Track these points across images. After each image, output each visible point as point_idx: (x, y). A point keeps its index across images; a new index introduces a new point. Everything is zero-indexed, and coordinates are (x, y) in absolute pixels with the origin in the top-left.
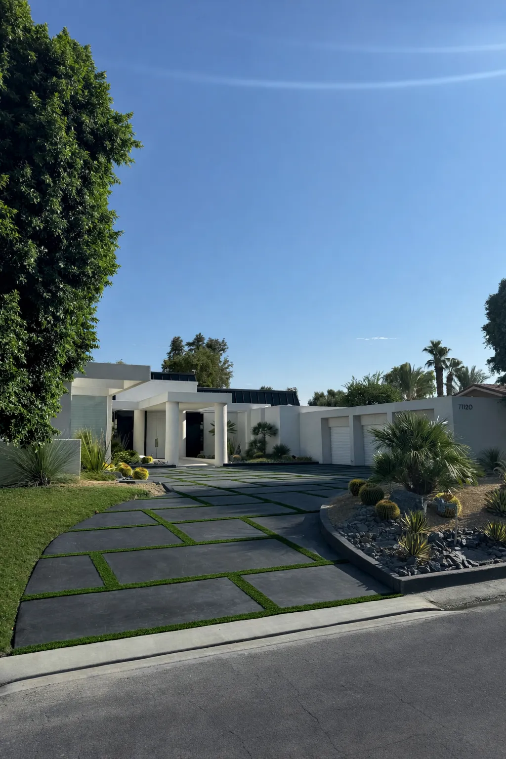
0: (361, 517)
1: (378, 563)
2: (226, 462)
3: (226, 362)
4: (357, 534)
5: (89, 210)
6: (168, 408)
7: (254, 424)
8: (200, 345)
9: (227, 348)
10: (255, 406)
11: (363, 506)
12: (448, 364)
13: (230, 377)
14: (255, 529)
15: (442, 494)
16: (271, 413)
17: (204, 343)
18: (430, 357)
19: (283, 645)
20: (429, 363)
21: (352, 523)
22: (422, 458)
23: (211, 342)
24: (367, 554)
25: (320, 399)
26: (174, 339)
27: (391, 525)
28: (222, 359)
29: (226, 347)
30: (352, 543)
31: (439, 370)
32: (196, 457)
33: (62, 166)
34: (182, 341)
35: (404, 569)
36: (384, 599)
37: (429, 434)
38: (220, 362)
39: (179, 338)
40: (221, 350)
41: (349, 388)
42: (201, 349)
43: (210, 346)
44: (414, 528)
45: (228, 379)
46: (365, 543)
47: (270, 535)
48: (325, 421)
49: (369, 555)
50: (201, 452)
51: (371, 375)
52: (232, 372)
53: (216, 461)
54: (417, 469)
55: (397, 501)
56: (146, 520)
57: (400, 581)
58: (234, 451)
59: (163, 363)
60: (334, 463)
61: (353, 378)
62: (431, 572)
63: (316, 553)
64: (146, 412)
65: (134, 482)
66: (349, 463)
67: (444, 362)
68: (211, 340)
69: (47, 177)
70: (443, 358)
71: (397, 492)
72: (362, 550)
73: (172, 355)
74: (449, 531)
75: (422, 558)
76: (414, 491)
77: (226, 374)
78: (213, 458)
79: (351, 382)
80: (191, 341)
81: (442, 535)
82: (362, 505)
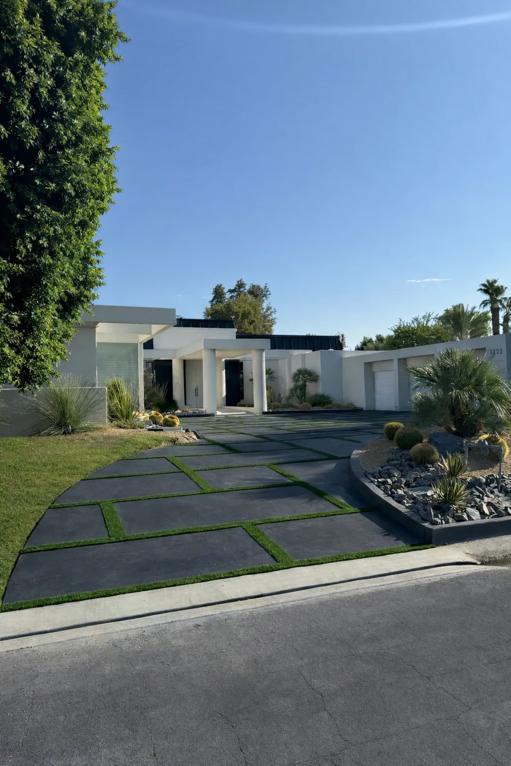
0: (395, 462)
1: (408, 510)
2: (266, 410)
3: (268, 309)
4: (389, 480)
5: (66, 116)
6: (205, 357)
7: (294, 370)
8: (241, 292)
9: (270, 294)
10: (296, 353)
11: (398, 451)
12: (505, 304)
13: (273, 324)
14: (280, 475)
15: (486, 436)
16: (311, 359)
17: (245, 289)
18: (487, 297)
19: (291, 603)
20: (485, 303)
21: (385, 468)
22: (465, 396)
23: (253, 288)
24: (397, 501)
25: (368, 344)
26: (216, 287)
27: (427, 470)
28: (265, 305)
29: (268, 293)
30: (381, 490)
31: (495, 311)
32: (236, 406)
33: (27, 61)
34: (224, 288)
35: (438, 517)
36: (413, 550)
37: (475, 371)
38: (263, 309)
39: (221, 285)
40: (263, 296)
41: (395, 331)
42: (242, 296)
43: (251, 292)
44: (453, 473)
45: (271, 326)
46: (396, 490)
47: (295, 482)
48: (369, 365)
49: (400, 502)
50: (241, 400)
51: (421, 317)
52: (275, 318)
53: (255, 410)
54: (460, 410)
55: (436, 444)
56: (168, 468)
57: (431, 530)
58: (274, 399)
59: (205, 311)
60: (377, 409)
61: (401, 320)
62: (469, 520)
63: (343, 501)
64: (184, 361)
65: (162, 430)
66: (394, 409)
67: (500, 301)
68: (254, 286)
69: (8, 73)
70: (499, 298)
71: (436, 435)
72: (393, 497)
73: (214, 303)
74: (493, 475)
75: (459, 505)
76: (456, 433)
77: (268, 321)
78: (253, 406)
79: (398, 325)
80: (232, 288)
81: (484, 480)
82: (398, 449)
